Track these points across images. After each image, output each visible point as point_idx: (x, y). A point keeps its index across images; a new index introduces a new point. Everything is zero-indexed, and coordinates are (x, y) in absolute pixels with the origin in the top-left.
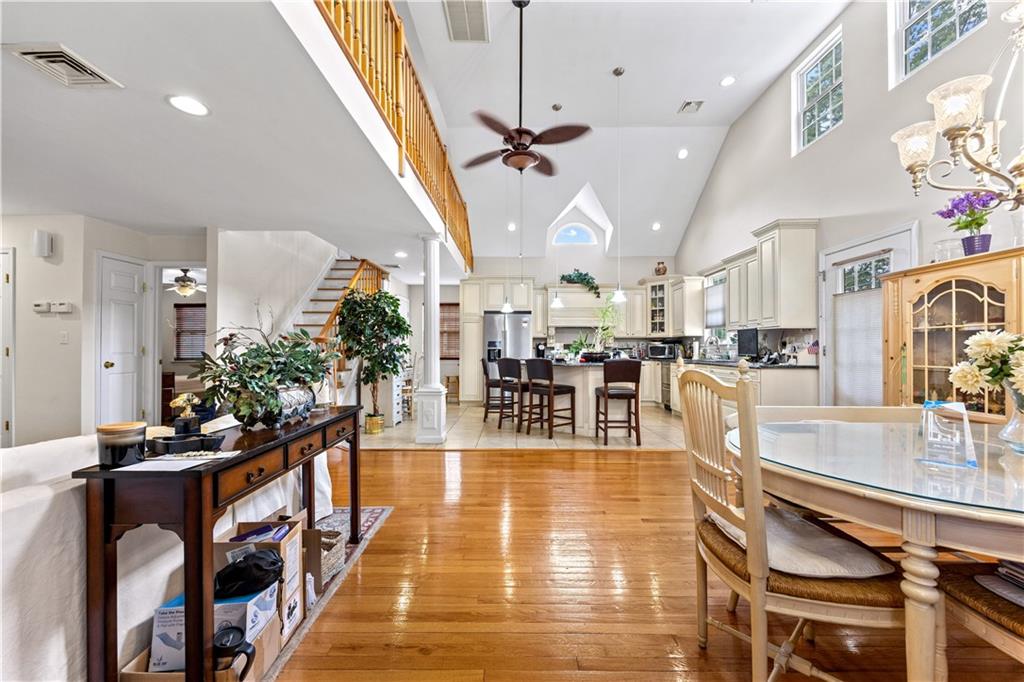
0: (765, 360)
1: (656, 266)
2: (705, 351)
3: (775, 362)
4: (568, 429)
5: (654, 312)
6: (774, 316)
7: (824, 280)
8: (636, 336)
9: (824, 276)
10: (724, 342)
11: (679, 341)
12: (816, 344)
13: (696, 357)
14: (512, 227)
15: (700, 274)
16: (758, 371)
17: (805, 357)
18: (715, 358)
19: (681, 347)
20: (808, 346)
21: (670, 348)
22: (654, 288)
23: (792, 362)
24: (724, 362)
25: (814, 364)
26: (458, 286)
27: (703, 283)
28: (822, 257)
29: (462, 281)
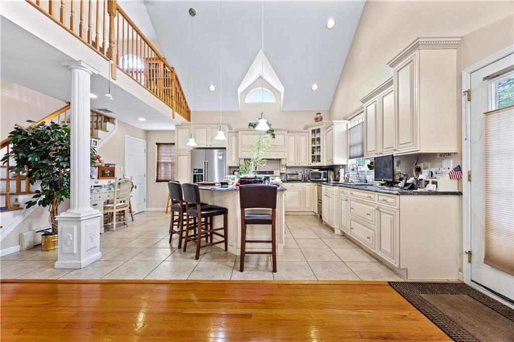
0: (401, 184)
1: (316, 116)
2: (348, 176)
3: (412, 187)
4: (222, 246)
5: (313, 148)
6: (413, 141)
7: (469, 100)
8: (302, 165)
9: (469, 95)
10: (363, 169)
11: (332, 168)
12: (459, 169)
13: (342, 180)
14: (212, 88)
15: (345, 119)
16: (397, 197)
17: (446, 183)
18: (356, 182)
19: (332, 173)
20: (449, 171)
21: (325, 173)
22: (313, 131)
23: (431, 187)
24: (363, 185)
25: (456, 190)
27: (347, 125)
28: (465, 75)
29: (176, 126)
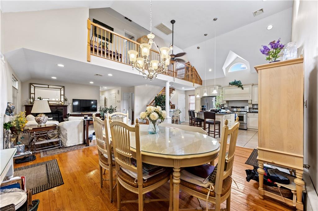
14: (210, 70)
26: (194, 90)
29: (196, 88)
